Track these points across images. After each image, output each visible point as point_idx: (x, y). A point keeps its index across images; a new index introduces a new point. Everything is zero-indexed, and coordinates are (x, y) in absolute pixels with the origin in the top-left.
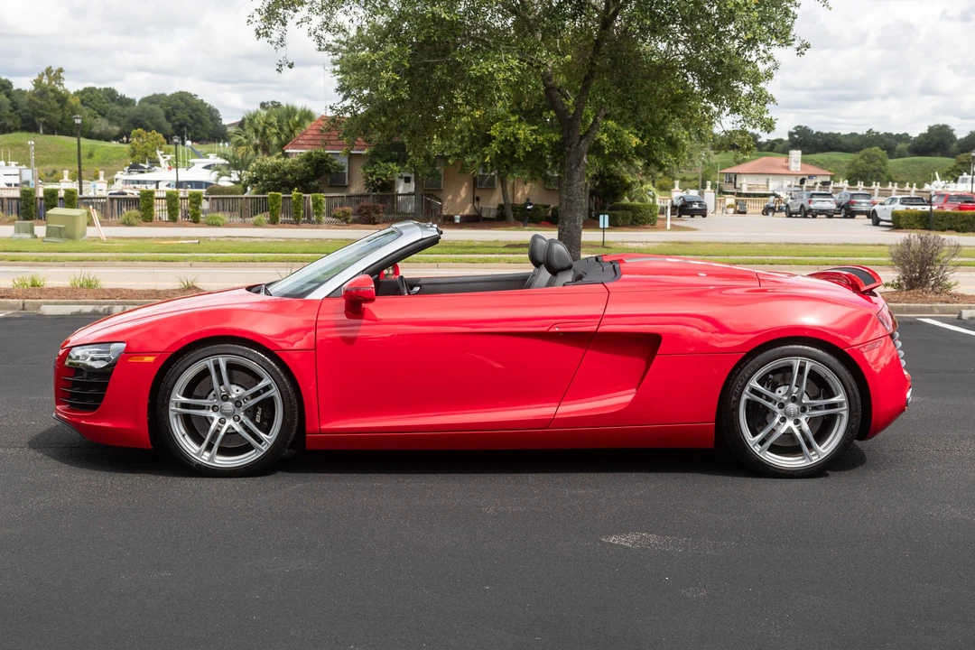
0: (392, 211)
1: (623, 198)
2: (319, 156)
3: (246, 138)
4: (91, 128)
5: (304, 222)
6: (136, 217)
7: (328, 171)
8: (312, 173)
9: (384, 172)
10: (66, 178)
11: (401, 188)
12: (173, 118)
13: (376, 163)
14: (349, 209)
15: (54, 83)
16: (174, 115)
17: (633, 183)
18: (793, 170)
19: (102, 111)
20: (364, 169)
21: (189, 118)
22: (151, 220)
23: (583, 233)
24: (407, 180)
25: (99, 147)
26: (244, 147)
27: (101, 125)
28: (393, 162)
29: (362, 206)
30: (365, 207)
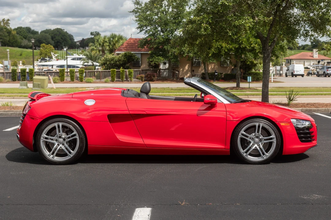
0: (159, 75)
1: (252, 70)
2: (129, 54)
3: (95, 47)
4: (21, 44)
5: (125, 81)
6: (58, 80)
7: (133, 60)
8: (126, 61)
9: (157, 60)
10: (21, 64)
11: (161, 67)
12: (54, 39)
13: (154, 57)
14: (143, 75)
15: (5, 25)
16: (55, 38)
17: (257, 63)
18: (315, 57)
19: (25, 37)
20: (149, 59)
21: (61, 39)
22: (64, 80)
23: (240, 84)
24: (165, 64)
25: (24, 51)
26: (95, 51)
27: (25, 42)
28: (161, 56)
29: (148, 74)
30: (149, 75)
